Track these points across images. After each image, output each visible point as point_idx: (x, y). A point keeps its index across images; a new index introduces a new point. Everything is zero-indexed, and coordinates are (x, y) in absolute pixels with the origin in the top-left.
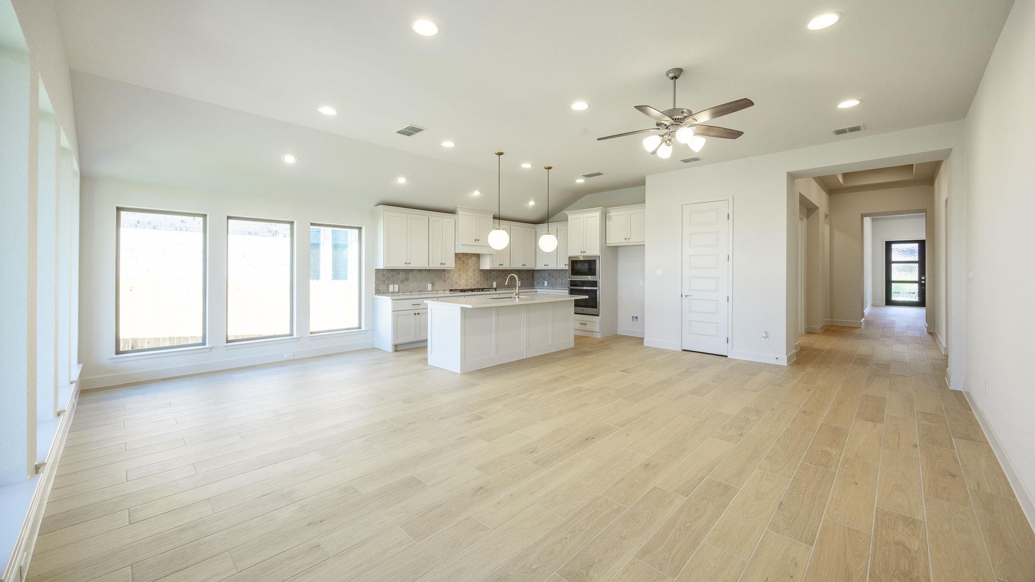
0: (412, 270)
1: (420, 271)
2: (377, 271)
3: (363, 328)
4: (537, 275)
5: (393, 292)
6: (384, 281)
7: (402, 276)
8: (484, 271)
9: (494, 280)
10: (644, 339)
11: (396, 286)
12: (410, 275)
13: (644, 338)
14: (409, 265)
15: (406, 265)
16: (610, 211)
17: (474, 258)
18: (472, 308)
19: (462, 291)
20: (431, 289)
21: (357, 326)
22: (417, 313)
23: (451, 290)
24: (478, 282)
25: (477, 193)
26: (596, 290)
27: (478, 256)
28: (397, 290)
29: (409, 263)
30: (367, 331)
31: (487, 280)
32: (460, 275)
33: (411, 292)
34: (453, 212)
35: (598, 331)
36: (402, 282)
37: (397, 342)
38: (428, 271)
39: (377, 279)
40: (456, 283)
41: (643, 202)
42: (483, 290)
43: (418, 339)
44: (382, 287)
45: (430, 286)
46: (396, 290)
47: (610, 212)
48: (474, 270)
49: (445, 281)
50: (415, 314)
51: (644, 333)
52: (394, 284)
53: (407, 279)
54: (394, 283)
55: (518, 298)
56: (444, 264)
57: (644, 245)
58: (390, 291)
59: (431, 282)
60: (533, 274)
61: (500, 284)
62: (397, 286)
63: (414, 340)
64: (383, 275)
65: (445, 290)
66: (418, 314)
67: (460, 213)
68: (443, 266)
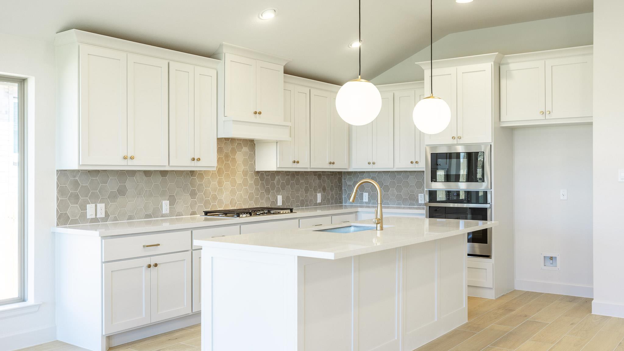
0: (132, 173)
1: (147, 173)
2: (62, 174)
3: (31, 300)
4: (347, 181)
5: (95, 220)
6: (76, 197)
7: (112, 185)
8: (262, 175)
9: (278, 192)
10: (593, 302)
11: (101, 207)
12: (129, 184)
13: (593, 299)
14: (130, 162)
15: (124, 162)
16: (509, 61)
17: (245, 149)
18: (334, 260)
19: (226, 213)
20: (168, 212)
21: (15, 294)
22: (152, 264)
23: (206, 213)
24: (251, 197)
25: (268, 16)
26: (486, 209)
27: (251, 143)
28: (103, 216)
29: (132, 158)
30: (40, 305)
31: (268, 191)
32: (220, 183)
33: (130, 218)
34: (212, 55)
35: (491, 286)
36: (113, 197)
37: (113, 330)
38: (164, 173)
39: (61, 191)
40: (215, 198)
41: (590, 42)
42: (269, 211)
43: (154, 320)
44: (73, 209)
45: (165, 206)
46: (101, 214)
47: (508, 64)
48: (245, 173)
49: (193, 194)
50: (149, 266)
51: (592, 290)
52: (95, 203)
53: (122, 192)
54: (95, 199)
55: (382, 229)
56: (199, 160)
57: (591, 124)
58: (89, 217)
59: (168, 197)
60: (340, 180)
61: (288, 197)
62: (103, 205)
63: (147, 322)
64: (76, 184)
65: (193, 213)
66: (156, 265)
67: (229, 56)
68: (195, 163)
